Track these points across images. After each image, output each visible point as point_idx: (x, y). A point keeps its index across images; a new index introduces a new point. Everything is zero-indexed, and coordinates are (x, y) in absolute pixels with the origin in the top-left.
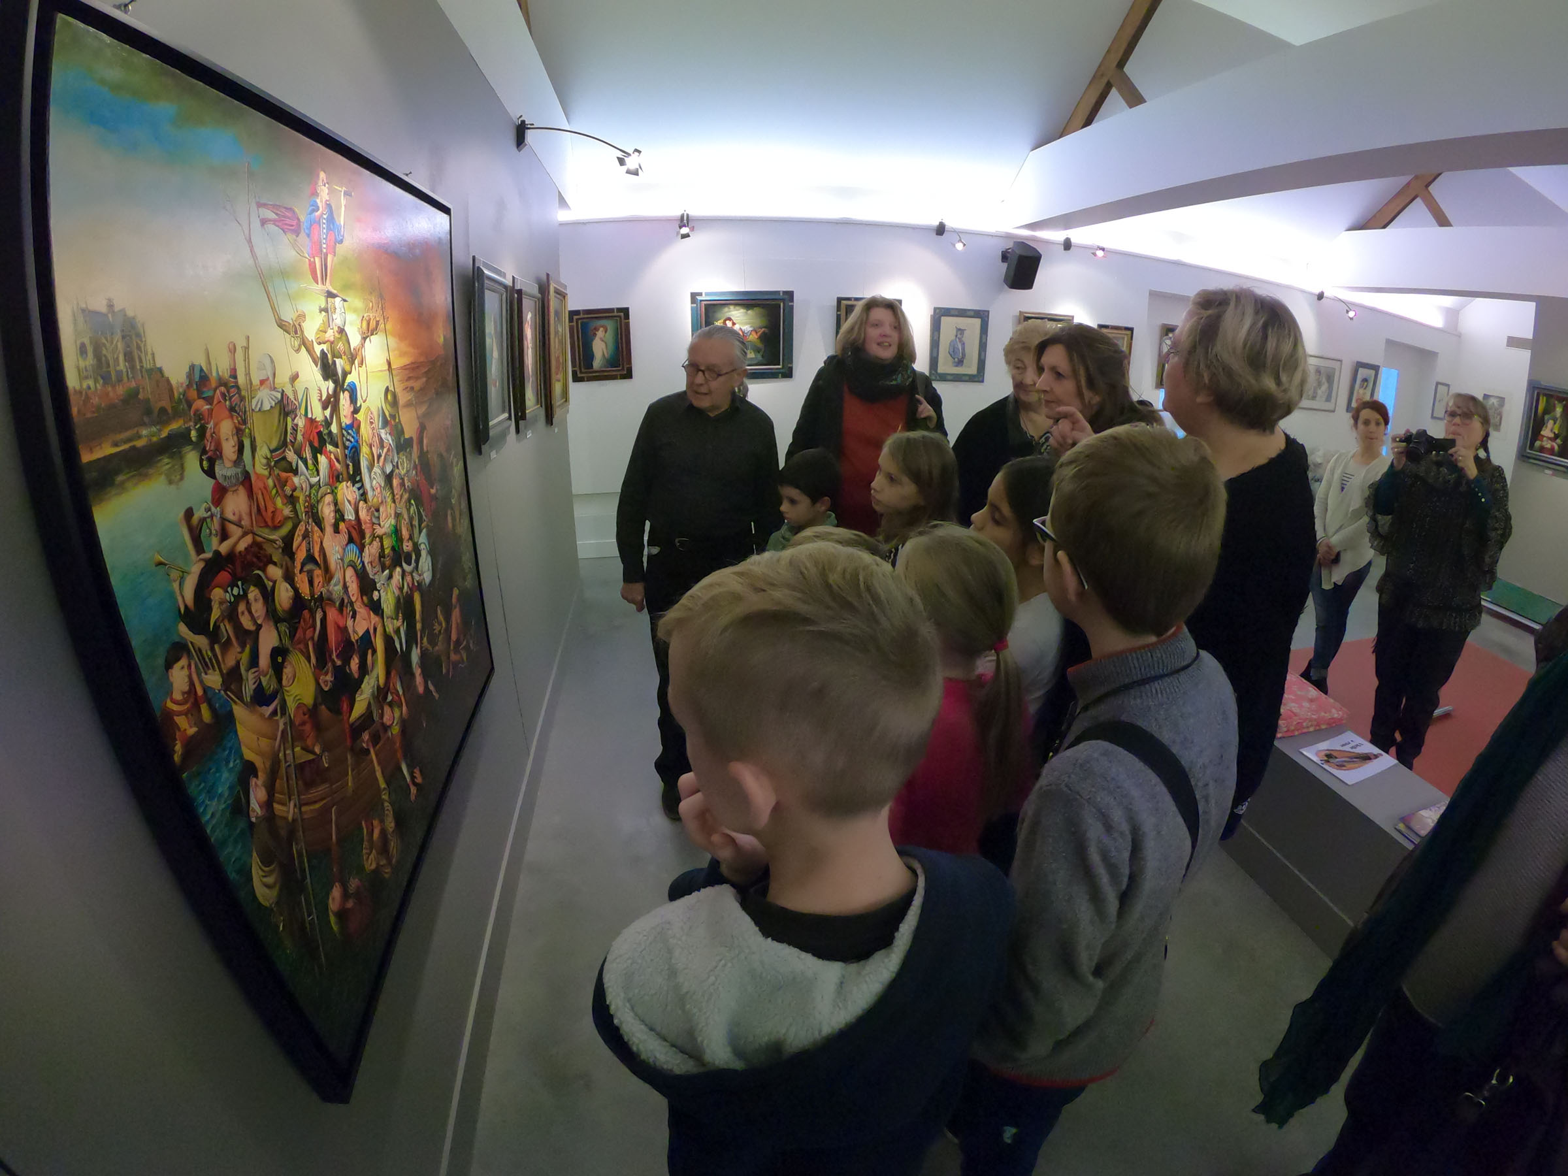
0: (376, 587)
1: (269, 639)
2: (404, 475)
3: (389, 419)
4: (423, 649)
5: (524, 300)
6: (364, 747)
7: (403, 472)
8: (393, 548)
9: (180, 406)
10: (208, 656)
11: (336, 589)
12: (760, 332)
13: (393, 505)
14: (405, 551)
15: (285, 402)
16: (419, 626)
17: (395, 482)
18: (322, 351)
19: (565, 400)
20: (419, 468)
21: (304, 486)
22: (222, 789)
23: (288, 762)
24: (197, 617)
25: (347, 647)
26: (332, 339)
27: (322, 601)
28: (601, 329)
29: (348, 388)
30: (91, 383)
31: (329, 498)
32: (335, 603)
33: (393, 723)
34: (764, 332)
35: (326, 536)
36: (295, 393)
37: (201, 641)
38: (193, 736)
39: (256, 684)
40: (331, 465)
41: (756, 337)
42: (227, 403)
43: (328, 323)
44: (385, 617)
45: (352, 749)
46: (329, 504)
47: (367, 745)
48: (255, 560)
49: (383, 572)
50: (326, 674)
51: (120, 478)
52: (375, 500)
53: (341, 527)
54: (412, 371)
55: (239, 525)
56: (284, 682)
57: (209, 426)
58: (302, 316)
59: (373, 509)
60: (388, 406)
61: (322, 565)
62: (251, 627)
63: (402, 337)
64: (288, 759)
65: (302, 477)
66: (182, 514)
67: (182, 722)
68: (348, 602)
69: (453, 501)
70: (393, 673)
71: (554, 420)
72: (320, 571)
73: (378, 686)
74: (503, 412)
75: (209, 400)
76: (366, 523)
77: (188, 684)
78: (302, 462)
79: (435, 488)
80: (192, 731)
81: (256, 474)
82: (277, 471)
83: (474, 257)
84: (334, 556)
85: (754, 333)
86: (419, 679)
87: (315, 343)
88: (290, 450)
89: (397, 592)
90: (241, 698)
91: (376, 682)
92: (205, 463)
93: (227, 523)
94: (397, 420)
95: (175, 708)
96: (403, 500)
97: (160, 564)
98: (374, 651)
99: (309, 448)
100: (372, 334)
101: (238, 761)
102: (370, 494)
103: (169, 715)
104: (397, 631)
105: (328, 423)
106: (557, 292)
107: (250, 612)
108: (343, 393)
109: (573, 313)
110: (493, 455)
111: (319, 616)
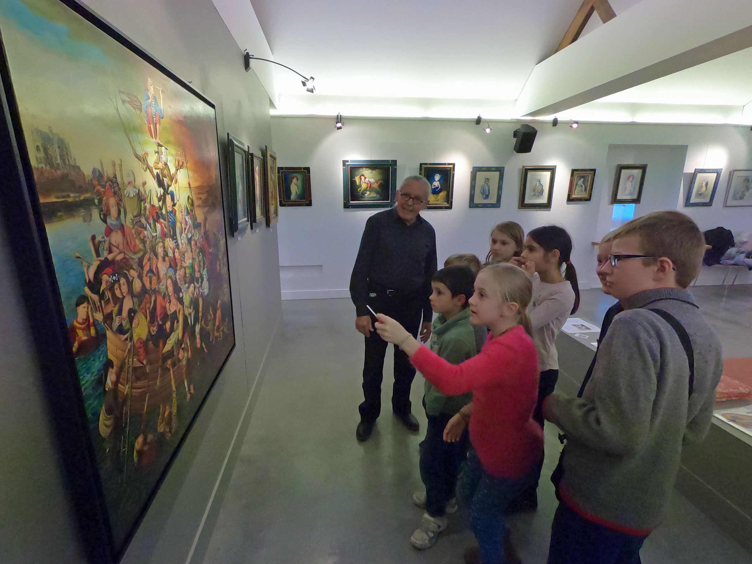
0: (181, 291)
1: (128, 304)
2: (197, 240)
3: (190, 212)
4: (202, 326)
5: (254, 159)
6: (167, 367)
7: (196, 239)
8: (190, 274)
9: (90, 187)
10: (98, 304)
11: (162, 288)
12: (379, 183)
13: (191, 253)
14: (196, 276)
15: (140, 195)
16: (200, 314)
17: (193, 243)
18: (157, 173)
19: (276, 215)
20: (204, 238)
21: (149, 236)
22: (95, 370)
23: (129, 365)
24: (94, 285)
25: (165, 317)
26: (161, 167)
27: (156, 292)
28: (295, 179)
29: (170, 193)
30: (43, 165)
31: (161, 244)
32: (161, 294)
33: (183, 359)
34: (381, 183)
35: (159, 262)
36: (145, 191)
37: (95, 297)
38: (84, 341)
39: (120, 323)
40: (162, 229)
41: (377, 185)
42: (113, 190)
43: (159, 159)
44: (184, 306)
45: (161, 366)
46: (161, 247)
47: (169, 366)
48: (125, 266)
49: (185, 284)
50: (154, 326)
51: (59, 214)
52: (183, 249)
53: (166, 259)
54: (200, 189)
55: (118, 248)
56: (133, 325)
57: (104, 199)
58: (147, 154)
59: (181, 254)
60: (189, 206)
61: (156, 275)
62: (120, 296)
63: (195, 171)
64: (129, 363)
65: (148, 232)
66: (90, 236)
67: (80, 332)
68: (167, 295)
69: (220, 257)
70: (186, 334)
71: (271, 225)
72: (155, 278)
73: (178, 339)
74: (245, 217)
75: (104, 187)
76: (178, 259)
77: (86, 316)
78: (149, 225)
79: (211, 249)
80: (84, 338)
81: (127, 226)
82: (136, 227)
83: (228, 134)
84: (162, 273)
85: (376, 183)
86: (198, 340)
87: (154, 169)
88: (143, 218)
89: (191, 296)
90: (111, 328)
91: (178, 337)
92: (102, 216)
93: (111, 246)
94: (194, 213)
95: (78, 325)
96: (196, 252)
97: (78, 257)
98: (178, 322)
99: (152, 219)
100: (181, 168)
101: (105, 358)
102: (180, 246)
103: (74, 329)
104: (190, 314)
105: (161, 209)
106: (271, 156)
107: (120, 289)
108: (168, 195)
109: (280, 169)
110: (239, 238)
111: (153, 299)
